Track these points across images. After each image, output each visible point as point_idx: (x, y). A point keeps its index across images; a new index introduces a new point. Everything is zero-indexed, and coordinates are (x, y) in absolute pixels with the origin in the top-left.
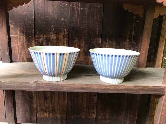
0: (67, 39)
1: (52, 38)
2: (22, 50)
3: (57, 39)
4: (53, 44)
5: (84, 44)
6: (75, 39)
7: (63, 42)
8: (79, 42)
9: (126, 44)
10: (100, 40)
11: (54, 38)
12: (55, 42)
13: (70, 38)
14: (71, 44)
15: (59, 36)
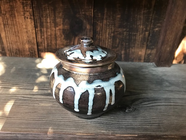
0: (30, 8)
1: (2, 8)
3: (12, 9)
4: (6, 19)
5: (63, 19)
6: (45, 8)
7: (24, 15)
8: (53, 15)
9: (140, 19)
10: (91, 11)
11: (6, 9)
12: (9, 15)
13: (36, 7)
14: (38, 19)
15: (14, 3)
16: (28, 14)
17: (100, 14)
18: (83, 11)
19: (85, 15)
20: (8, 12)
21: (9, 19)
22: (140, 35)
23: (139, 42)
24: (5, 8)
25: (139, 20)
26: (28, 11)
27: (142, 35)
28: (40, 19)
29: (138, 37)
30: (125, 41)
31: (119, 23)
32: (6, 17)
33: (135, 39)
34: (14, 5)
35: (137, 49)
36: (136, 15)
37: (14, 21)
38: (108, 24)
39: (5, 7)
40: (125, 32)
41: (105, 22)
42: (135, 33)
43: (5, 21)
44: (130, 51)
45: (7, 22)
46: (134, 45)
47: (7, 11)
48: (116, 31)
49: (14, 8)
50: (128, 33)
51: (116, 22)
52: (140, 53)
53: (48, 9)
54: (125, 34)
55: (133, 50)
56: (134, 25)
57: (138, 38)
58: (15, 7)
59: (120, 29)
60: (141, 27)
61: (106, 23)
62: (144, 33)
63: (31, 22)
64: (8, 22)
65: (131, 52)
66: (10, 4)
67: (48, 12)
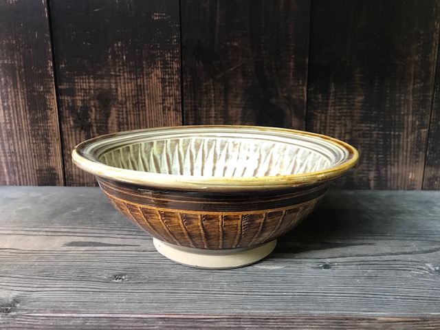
0: (177, 90)
1: (119, 91)
2: (16, 141)
3: (139, 92)
4: (124, 113)
5: (243, 108)
6: (206, 88)
7: (163, 103)
8: (222, 102)
9: (407, 101)
10: (303, 90)
11: (127, 91)
12: (133, 104)
13: (188, 87)
14: (191, 110)
15: (145, 81)
16: (171, 100)
17: (320, 96)
18: (284, 90)
19: (289, 98)
20: (131, 98)
21: (132, 112)
22: (410, 137)
23: (407, 151)
24: (125, 90)
25: (404, 105)
26: (172, 96)
27: (413, 137)
28: (196, 110)
29: (405, 140)
30: (375, 149)
31: (361, 113)
32: (124, 109)
33: (399, 145)
34: (146, 84)
35: (404, 167)
36: (398, 95)
37: (141, 116)
38: (338, 114)
39: (127, 89)
40: (374, 130)
41: (333, 111)
42: (397, 133)
43: (121, 117)
44: (389, 172)
45: (127, 118)
46: (396, 159)
47: (129, 96)
48: (355, 128)
49: (144, 89)
50: (382, 132)
51: (355, 111)
52: (410, 177)
53: (214, 89)
54: (375, 136)
55: (395, 170)
56: (393, 116)
57: (405, 144)
58: (145, 87)
59: (364, 125)
60: (410, 119)
61: (334, 113)
62: (416, 131)
63: (176, 118)
64: (129, 118)
65: (391, 174)
66: (137, 82)
67: (213, 95)
